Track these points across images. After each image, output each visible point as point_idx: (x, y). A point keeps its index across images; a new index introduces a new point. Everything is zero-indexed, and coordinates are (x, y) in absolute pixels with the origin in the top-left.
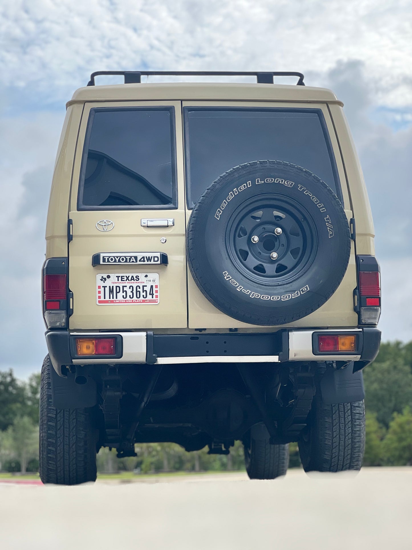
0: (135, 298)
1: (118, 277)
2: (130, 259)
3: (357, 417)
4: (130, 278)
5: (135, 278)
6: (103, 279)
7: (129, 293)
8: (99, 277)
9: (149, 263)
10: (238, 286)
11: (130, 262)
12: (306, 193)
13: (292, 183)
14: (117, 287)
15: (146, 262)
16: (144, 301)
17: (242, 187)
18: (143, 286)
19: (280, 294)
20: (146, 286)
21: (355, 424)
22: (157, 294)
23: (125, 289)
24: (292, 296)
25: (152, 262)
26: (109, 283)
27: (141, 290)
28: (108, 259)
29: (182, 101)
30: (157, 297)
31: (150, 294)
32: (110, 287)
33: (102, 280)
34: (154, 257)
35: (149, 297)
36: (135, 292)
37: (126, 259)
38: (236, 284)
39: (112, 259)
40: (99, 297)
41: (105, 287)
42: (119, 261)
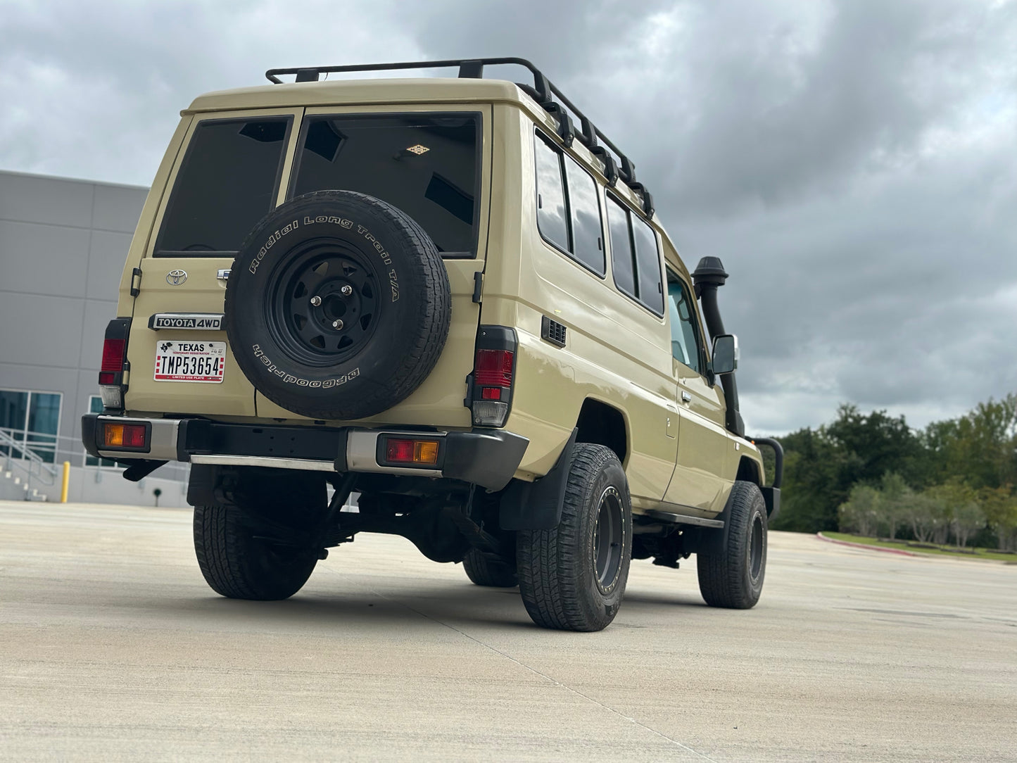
0: (196, 374)
1: (181, 345)
2: (187, 323)
3: (564, 550)
4: (193, 348)
5: (199, 348)
6: (165, 348)
7: (191, 367)
8: (160, 344)
9: (208, 328)
10: (270, 366)
11: (186, 326)
12: (368, 237)
13: (350, 224)
14: (178, 358)
15: (205, 328)
16: (206, 379)
17: (287, 230)
18: (208, 359)
19: (322, 379)
20: (210, 358)
21: (562, 559)
22: (221, 370)
23: (187, 361)
24: (336, 382)
25: (212, 328)
26: (169, 353)
27: (204, 364)
28: (163, 321)
29: (305, 107)
30: (221, 373)
31: (214, 369)
32: (170, 358)
33: (162, 348)
34: (215, 321)
35: (213, 373)
36: (197, 366)
37: (183, 322)
38: (269, 363)
39: (167, 322)
40: (158, 371)
41: (165, 358)
42: (175, 325)
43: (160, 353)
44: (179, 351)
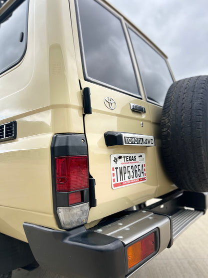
0: (135, 178)
1: (125, 157)
2: (140, 141)
4: (131, 159)
5: (134, 158)
6: (116, 160)
8: (113, 158)
14: (124, 167)
16: (139, 180)
20: (140, 165)
22: (145, 172)
23: (129, 169)
26: (119, 164)
27: (137, 169)
28: (128, 140)
30: (145, 175)
32: (120, 168)
33: (114, 161)
36: (134, 171)
37: (138, 141)
39: (130, 140)
40: (114, 180)
41: (117, 169)
42: (134, 143)
43: (114, 165)
44: (124, 162)
